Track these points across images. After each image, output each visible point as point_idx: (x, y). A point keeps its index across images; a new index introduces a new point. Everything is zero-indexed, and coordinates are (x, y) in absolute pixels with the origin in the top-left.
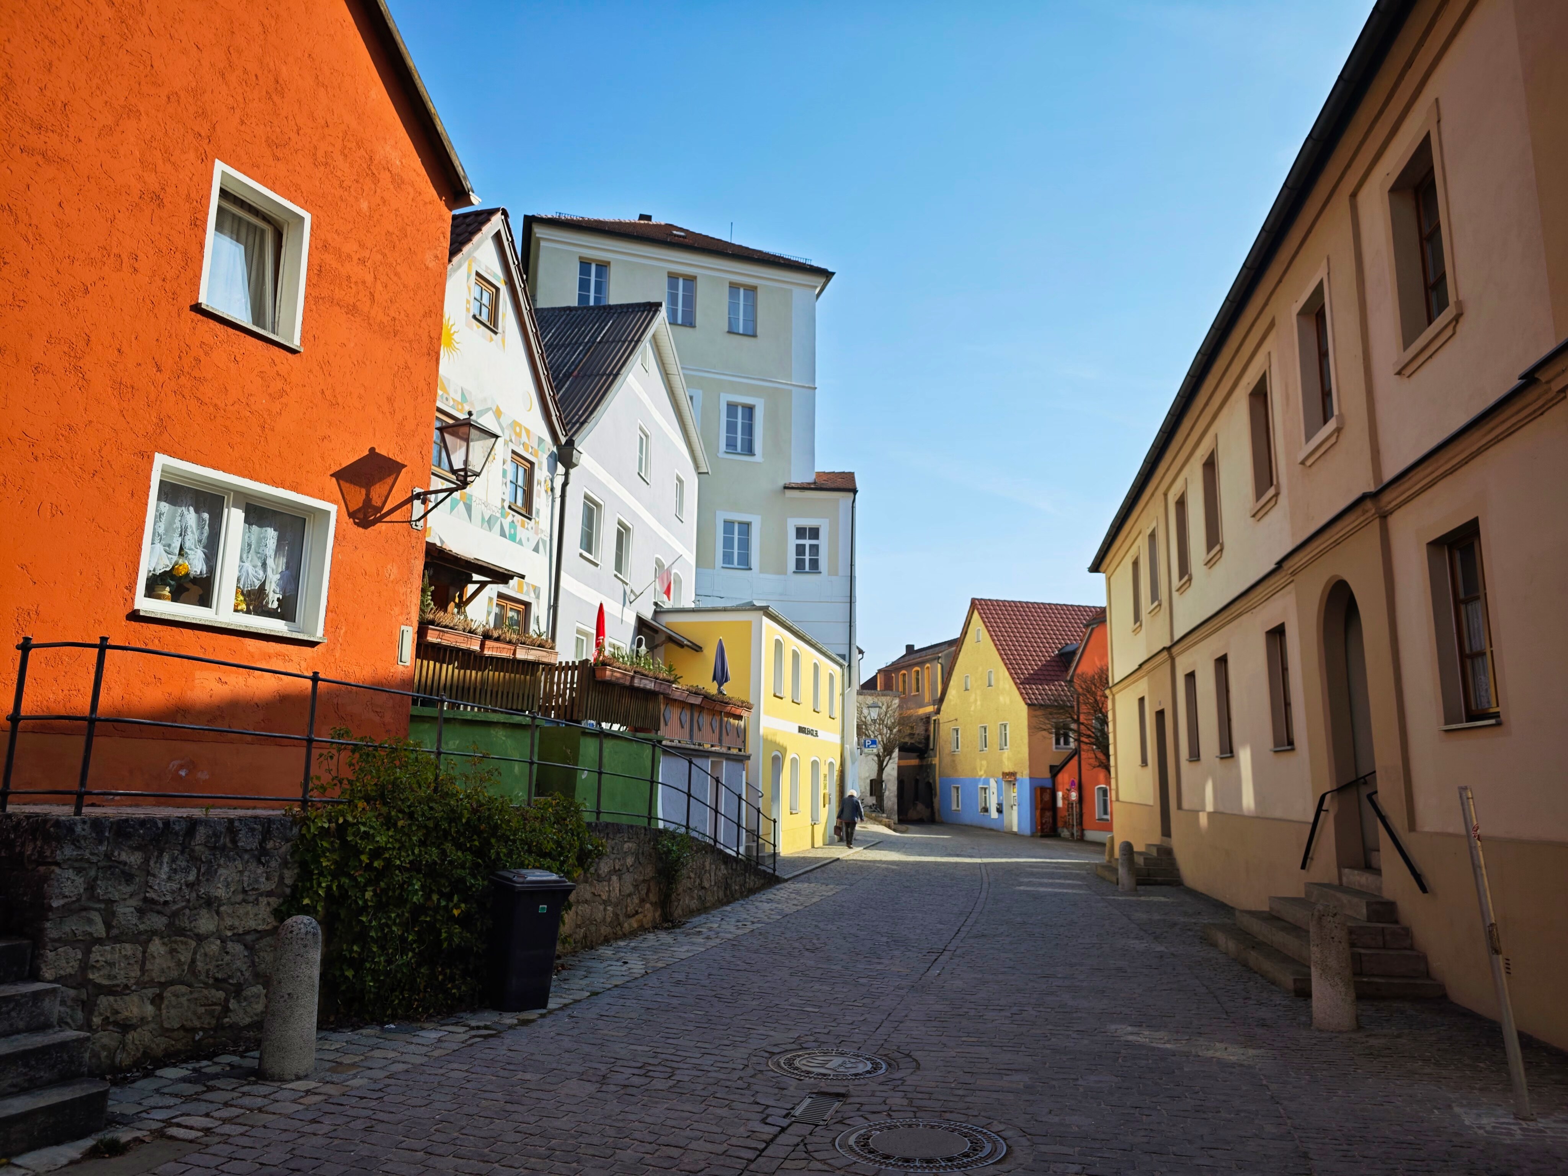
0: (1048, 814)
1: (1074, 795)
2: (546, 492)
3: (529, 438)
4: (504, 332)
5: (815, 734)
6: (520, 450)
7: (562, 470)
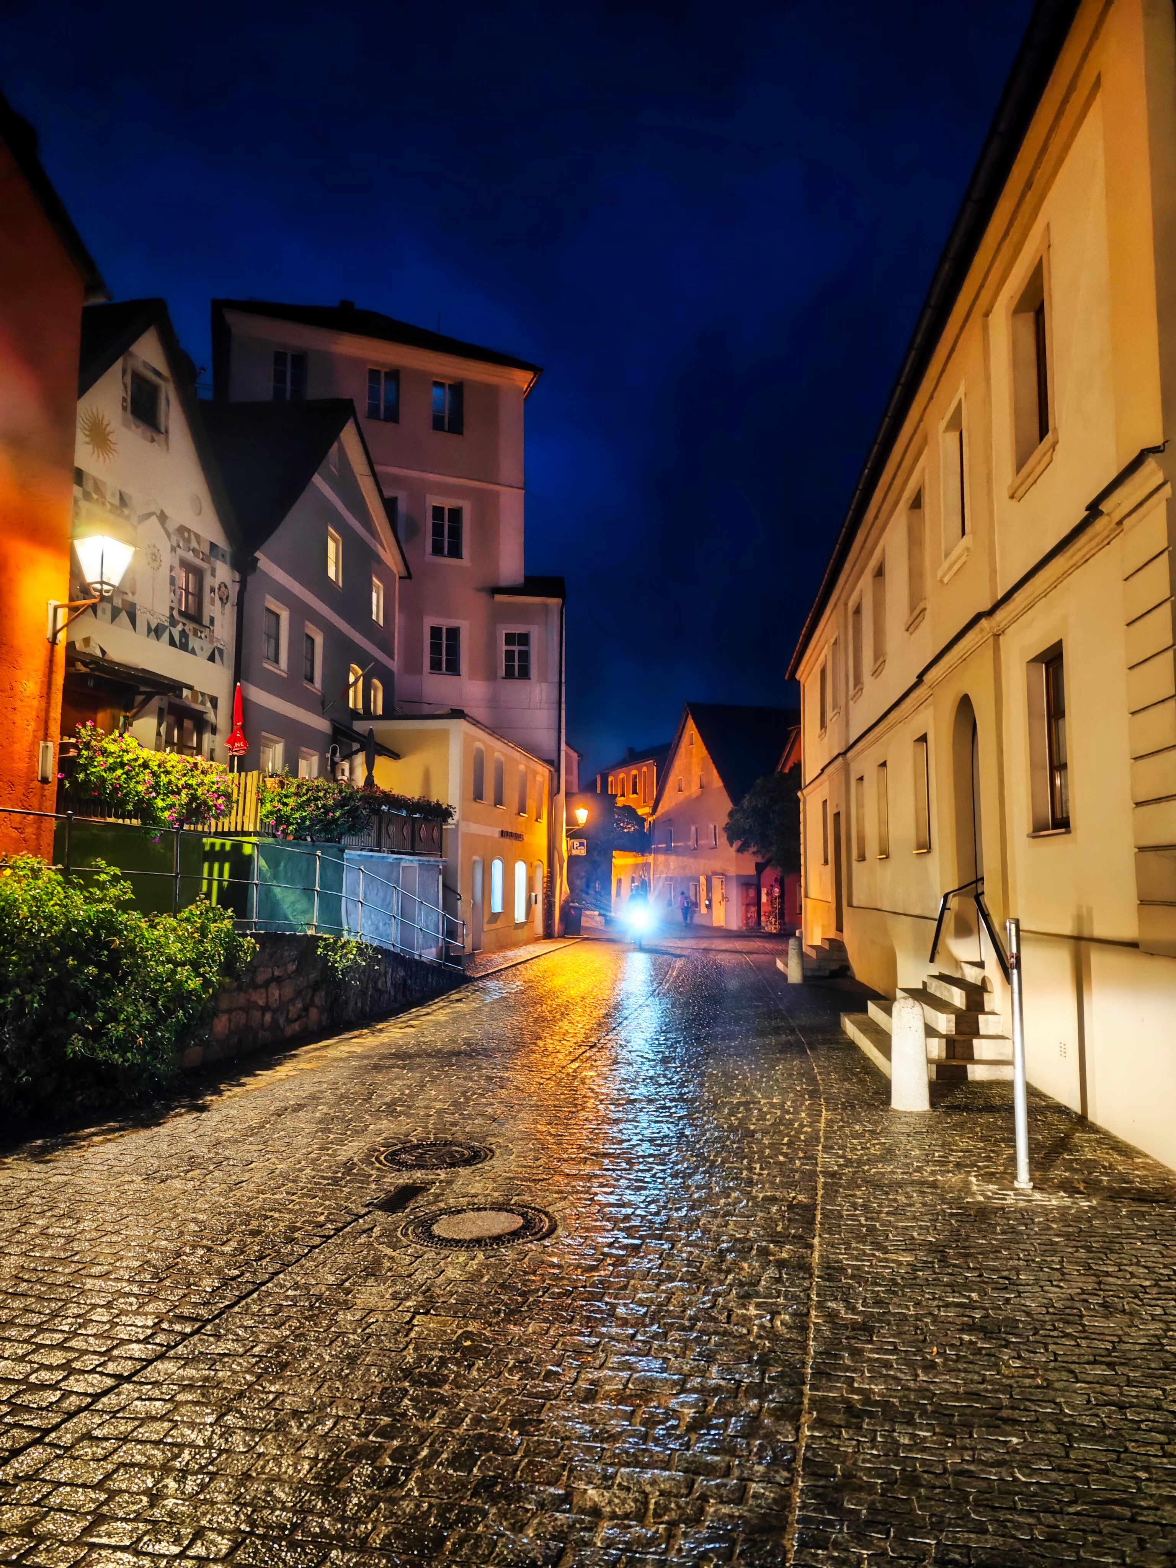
0: (753, 908)
1: (776, 891)
2: (221, 599)
3: (199, 543)
4: (167, 432)
5: (518, 837)
6: (190, 556)
7: (237, 577)
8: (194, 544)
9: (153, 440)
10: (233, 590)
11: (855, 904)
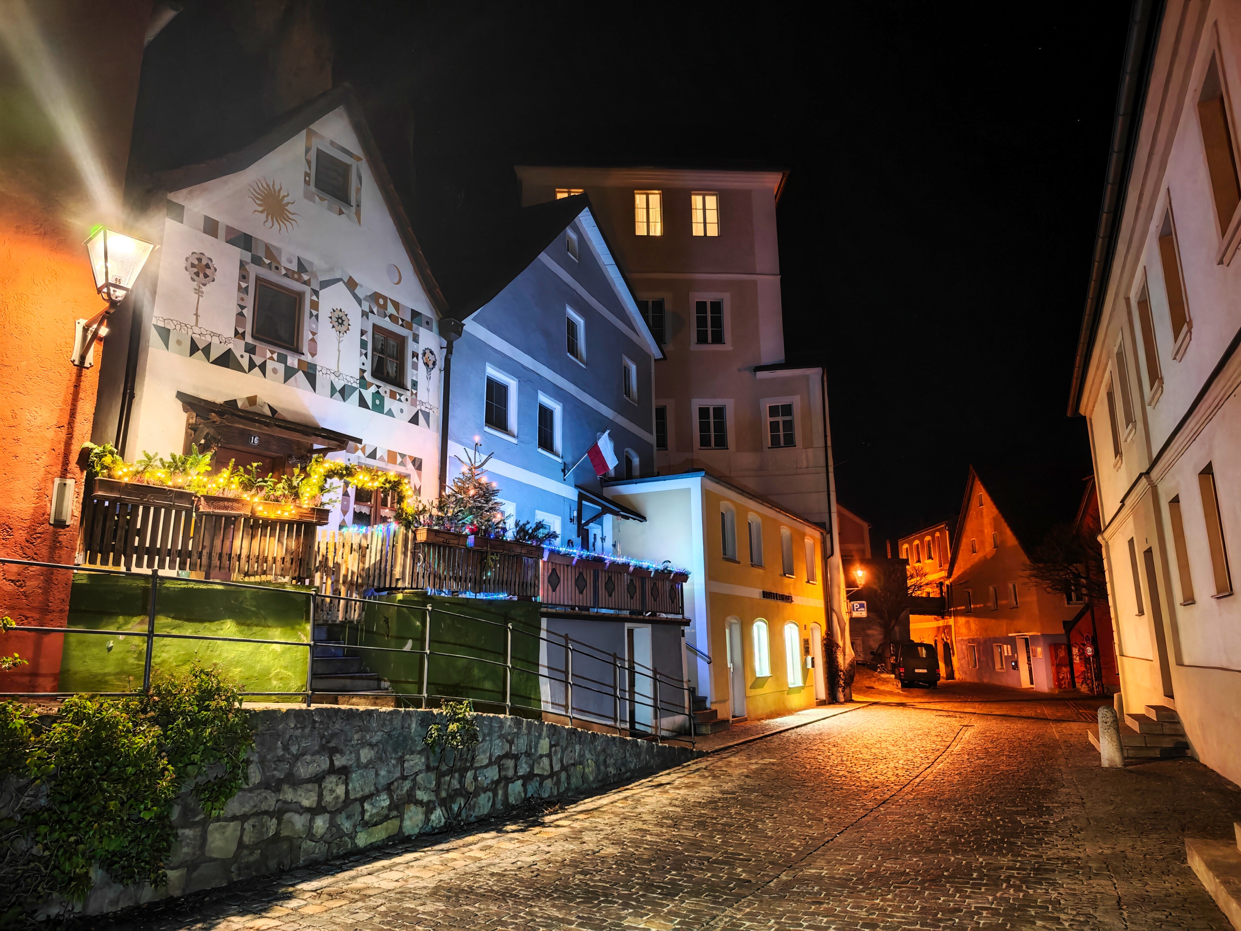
0: (1065, 669)
1: (1089, 650)
2: (426, 364)
3: (397, 310)
4: (358, 206)
5: (788, 599)
6: (386, 323)
7: (445, 343)
8: (391, 310)
9: (341, 213)
10: (440, 356)
11: (1186, 661)
